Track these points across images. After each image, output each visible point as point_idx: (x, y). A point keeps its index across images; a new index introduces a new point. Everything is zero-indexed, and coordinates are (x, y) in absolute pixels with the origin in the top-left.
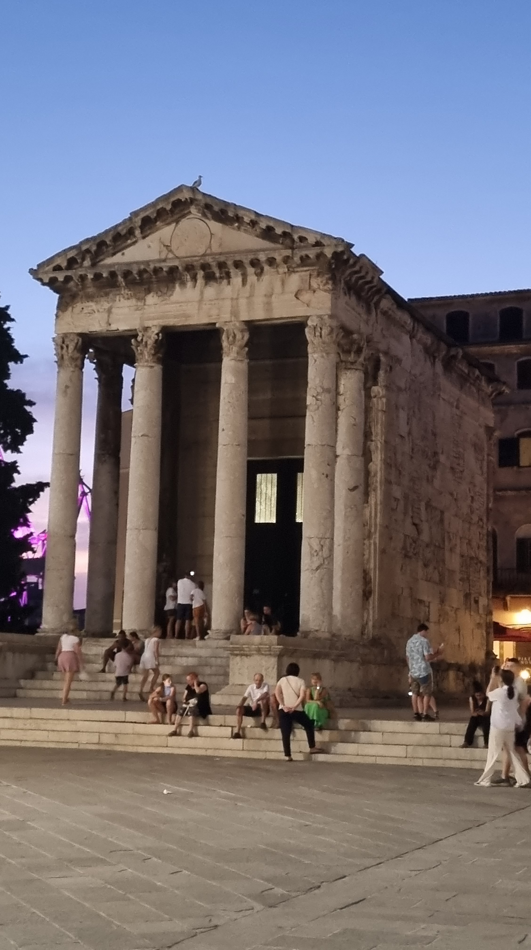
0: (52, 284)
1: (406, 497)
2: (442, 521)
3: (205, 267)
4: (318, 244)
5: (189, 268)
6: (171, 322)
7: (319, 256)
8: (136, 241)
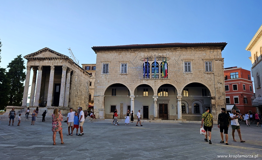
0: (27, 59)
1: (76, 89)
2: (81, 92)
3: (49, 58)
4: (64, 56)
5: (47, 58)
6: (44, 65)
7: (64, 58)
8: (39, 54)
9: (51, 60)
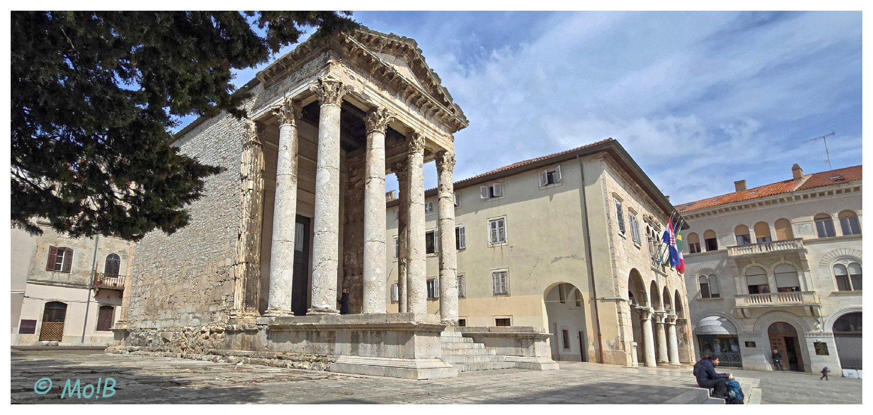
8: (378, 51)
9: (417, 106)
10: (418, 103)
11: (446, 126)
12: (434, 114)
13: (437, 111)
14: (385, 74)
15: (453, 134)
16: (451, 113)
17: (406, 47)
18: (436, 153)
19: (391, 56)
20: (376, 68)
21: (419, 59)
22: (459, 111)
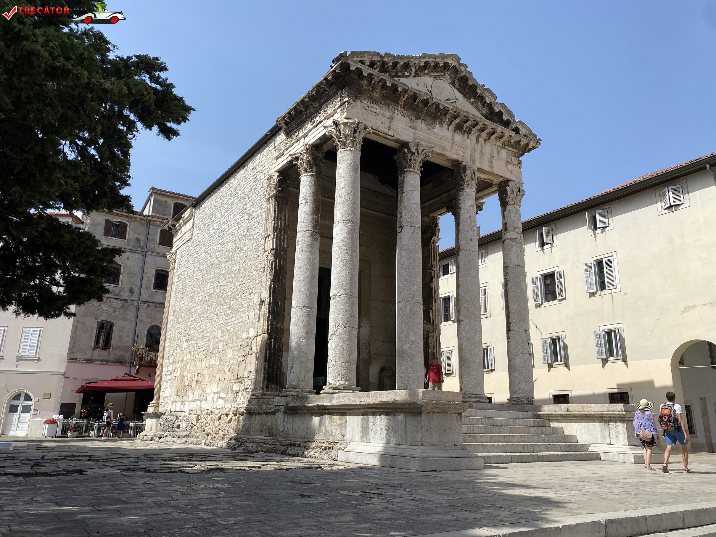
5: (454, 115)
6: (434, 149)
8: (409, 76)
9: (465, 131)
10: (466, 128)
11: (508, 149)
12: (490, 138)
13: (493, 133)
14: (417, 102)
15: (520, 158)
16: (513, 134)
17: (446, 65)
18: (499, 184)
19: (428, 78)
20: (406, 97)
21: (465, 76)
22: (526, 129)
